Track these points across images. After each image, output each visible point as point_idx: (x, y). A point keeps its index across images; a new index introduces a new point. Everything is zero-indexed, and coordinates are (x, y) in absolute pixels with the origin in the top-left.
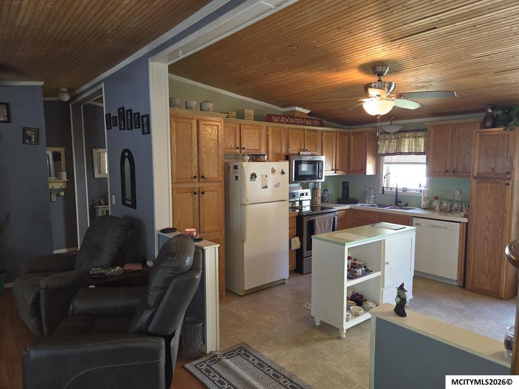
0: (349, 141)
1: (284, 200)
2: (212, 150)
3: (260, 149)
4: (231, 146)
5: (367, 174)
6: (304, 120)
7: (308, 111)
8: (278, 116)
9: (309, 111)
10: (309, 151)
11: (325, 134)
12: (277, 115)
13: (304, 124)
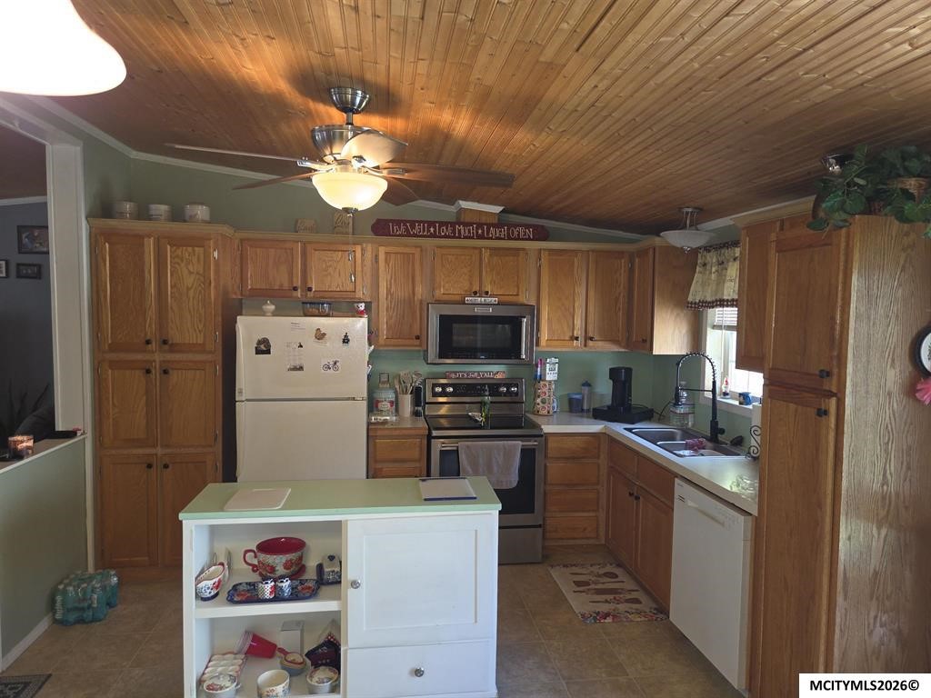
0: (631, 270)
1: (354, 399)
2: (191, 293)
3: (355, 292)
4: (281, 285)
5: (656, 352)
6: (481, 227)
7: (497, 209)
8: (405, 222)
9: (501, 208)
10: (492, 296)
11: (544, 256)
12: (402, 221)
13: (480, 237)
